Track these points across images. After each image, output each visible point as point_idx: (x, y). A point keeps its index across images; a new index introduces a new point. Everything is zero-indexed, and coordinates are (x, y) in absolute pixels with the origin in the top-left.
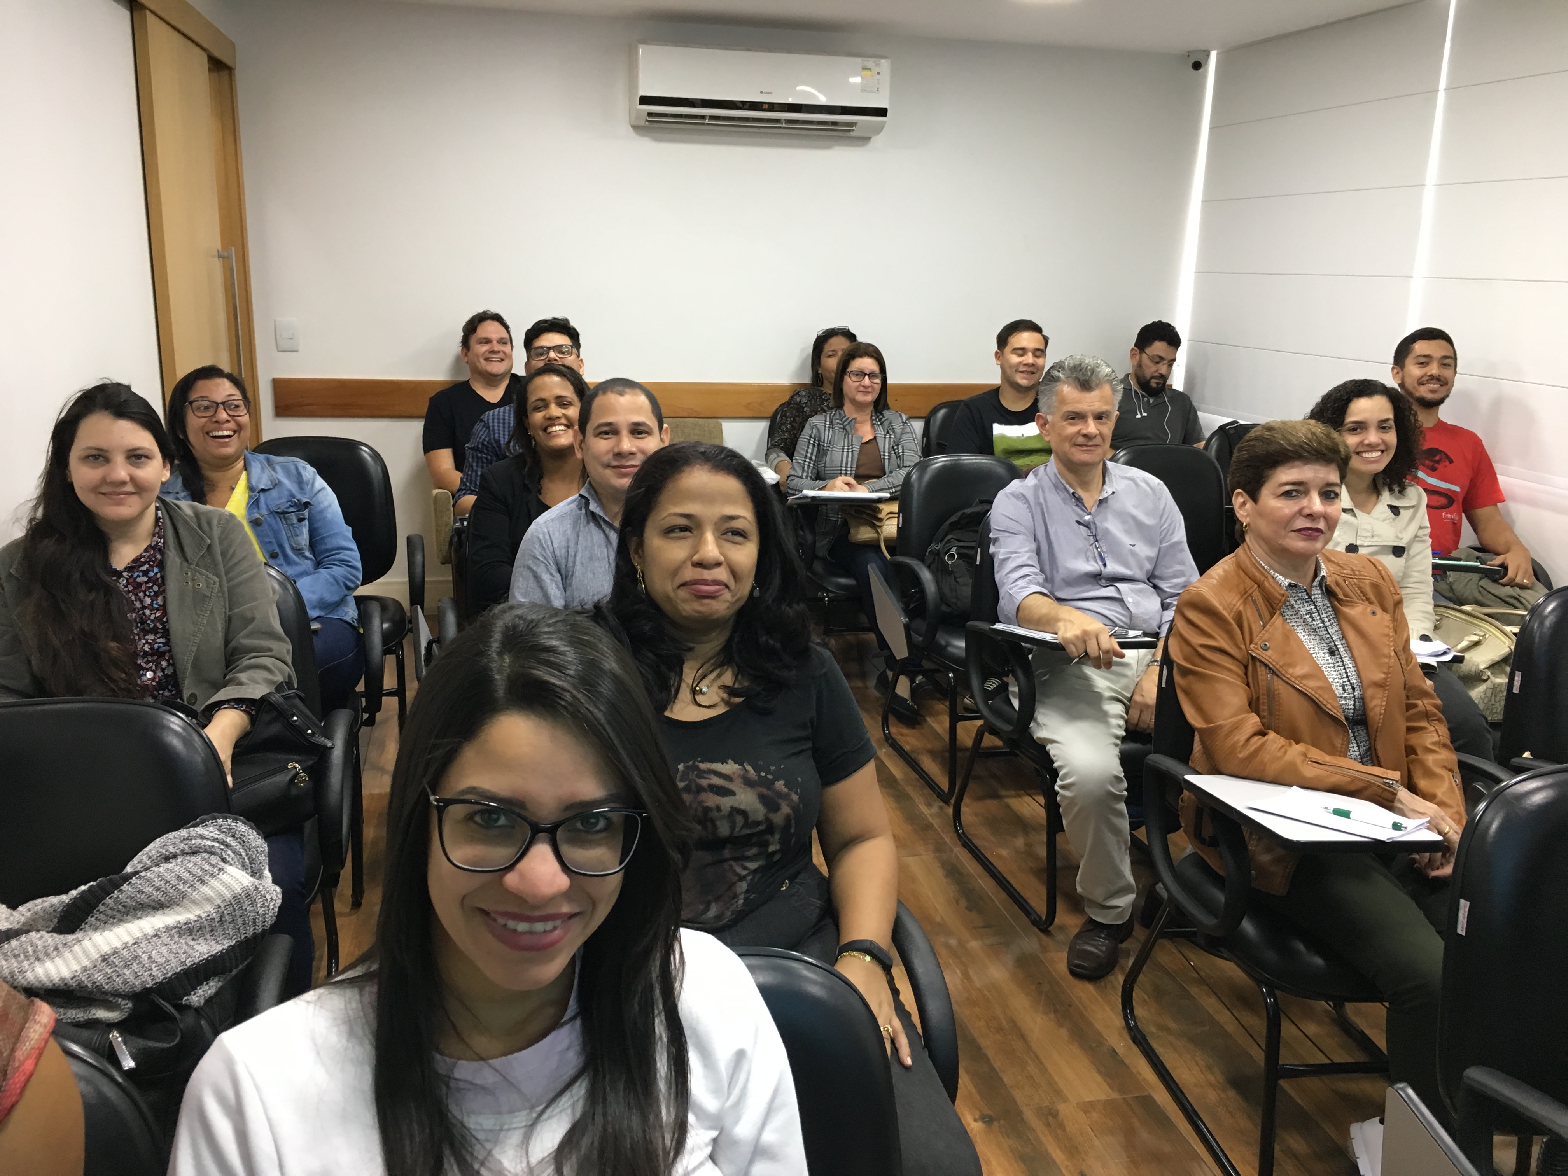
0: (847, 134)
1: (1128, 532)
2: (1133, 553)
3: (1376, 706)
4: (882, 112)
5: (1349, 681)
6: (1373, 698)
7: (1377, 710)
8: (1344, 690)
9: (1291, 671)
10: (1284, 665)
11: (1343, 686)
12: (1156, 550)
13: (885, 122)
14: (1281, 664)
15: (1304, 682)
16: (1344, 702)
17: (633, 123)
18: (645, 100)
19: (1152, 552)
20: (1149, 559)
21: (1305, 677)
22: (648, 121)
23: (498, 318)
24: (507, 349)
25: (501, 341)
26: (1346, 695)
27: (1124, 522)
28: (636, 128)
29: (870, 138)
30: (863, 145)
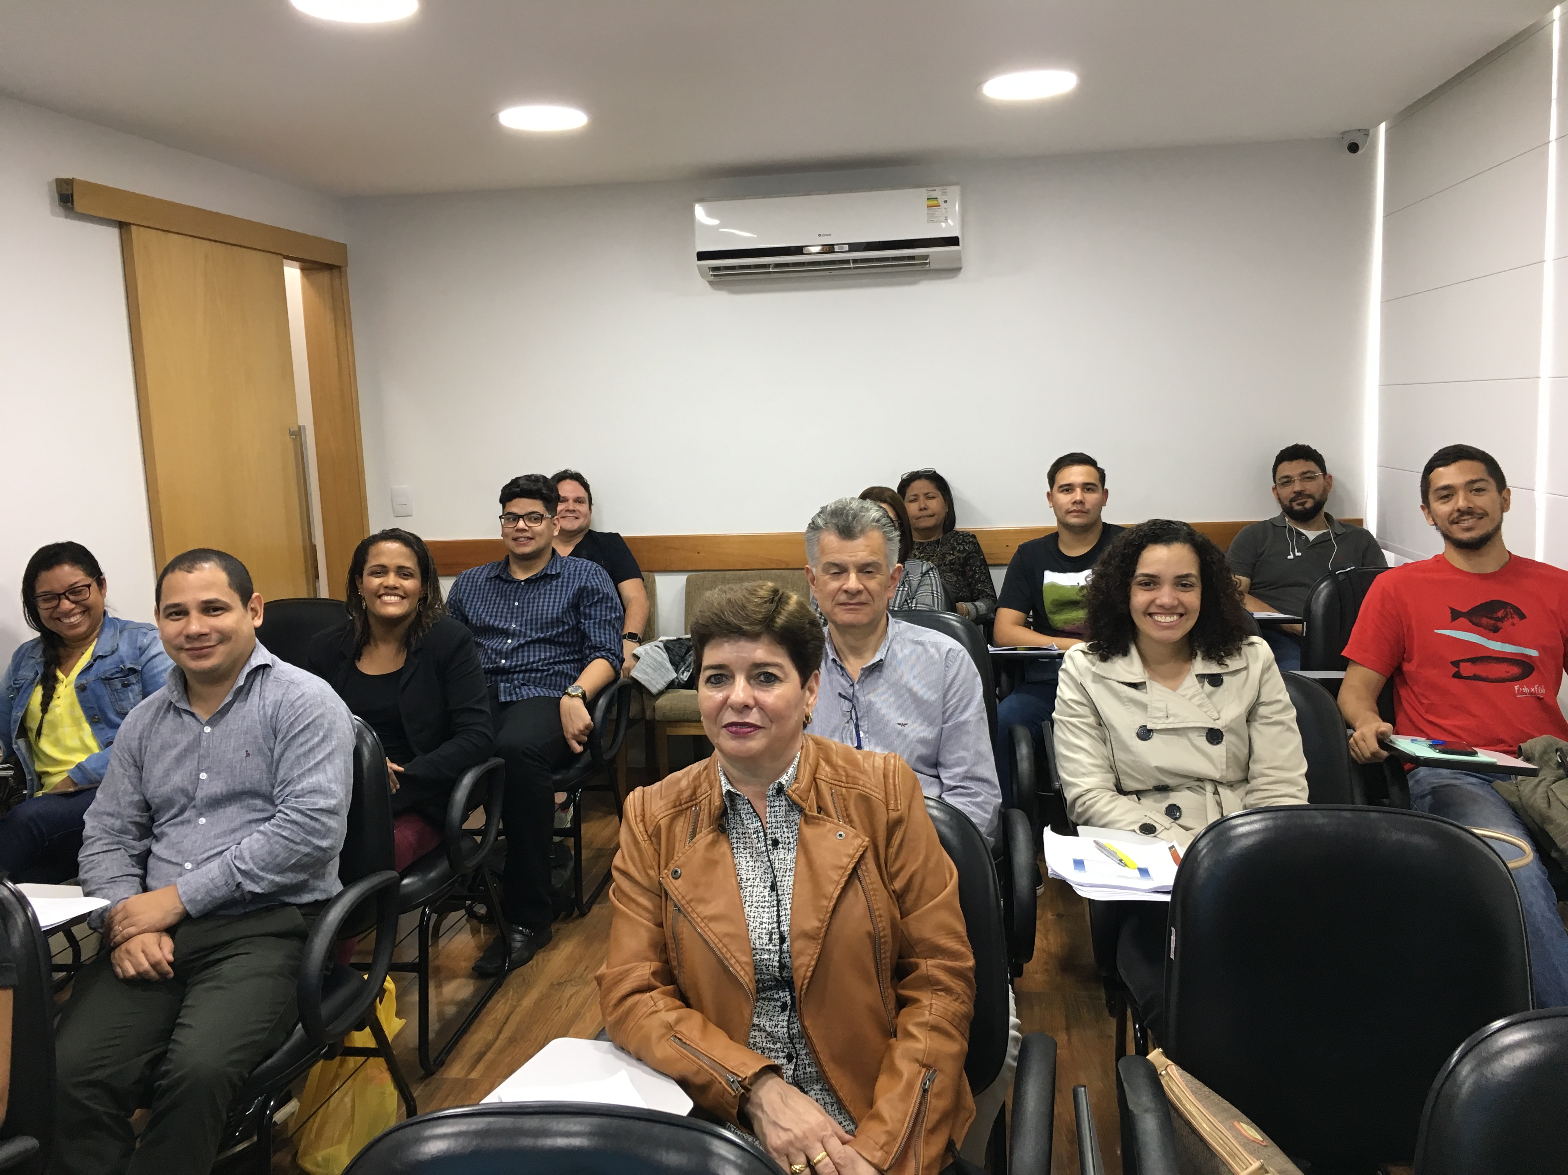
1: (902, 709)
2: (900, 734)
3: (801, 966)
4: (953, 241)
5: (779, 928)
6: (801, 953)
7: (802, 971)
8: (770, 940)
9: (700, 909)
10: (691, 900)
11: (771, 934)
12: (936, 730)
13: (959, 252)
14: (688, 898)
15: (711, 925)
16: (766, 956)
18: (702, 256)
19: (928, 733)
20: (922, 741)
21: (714, 918)
22: (712, 276)
23: (578, 478)
24: (584, 508)
25: (578, 500)
26: (771, 947)
27: (898, 695)
29: (955, 270)
30: (953, 277)
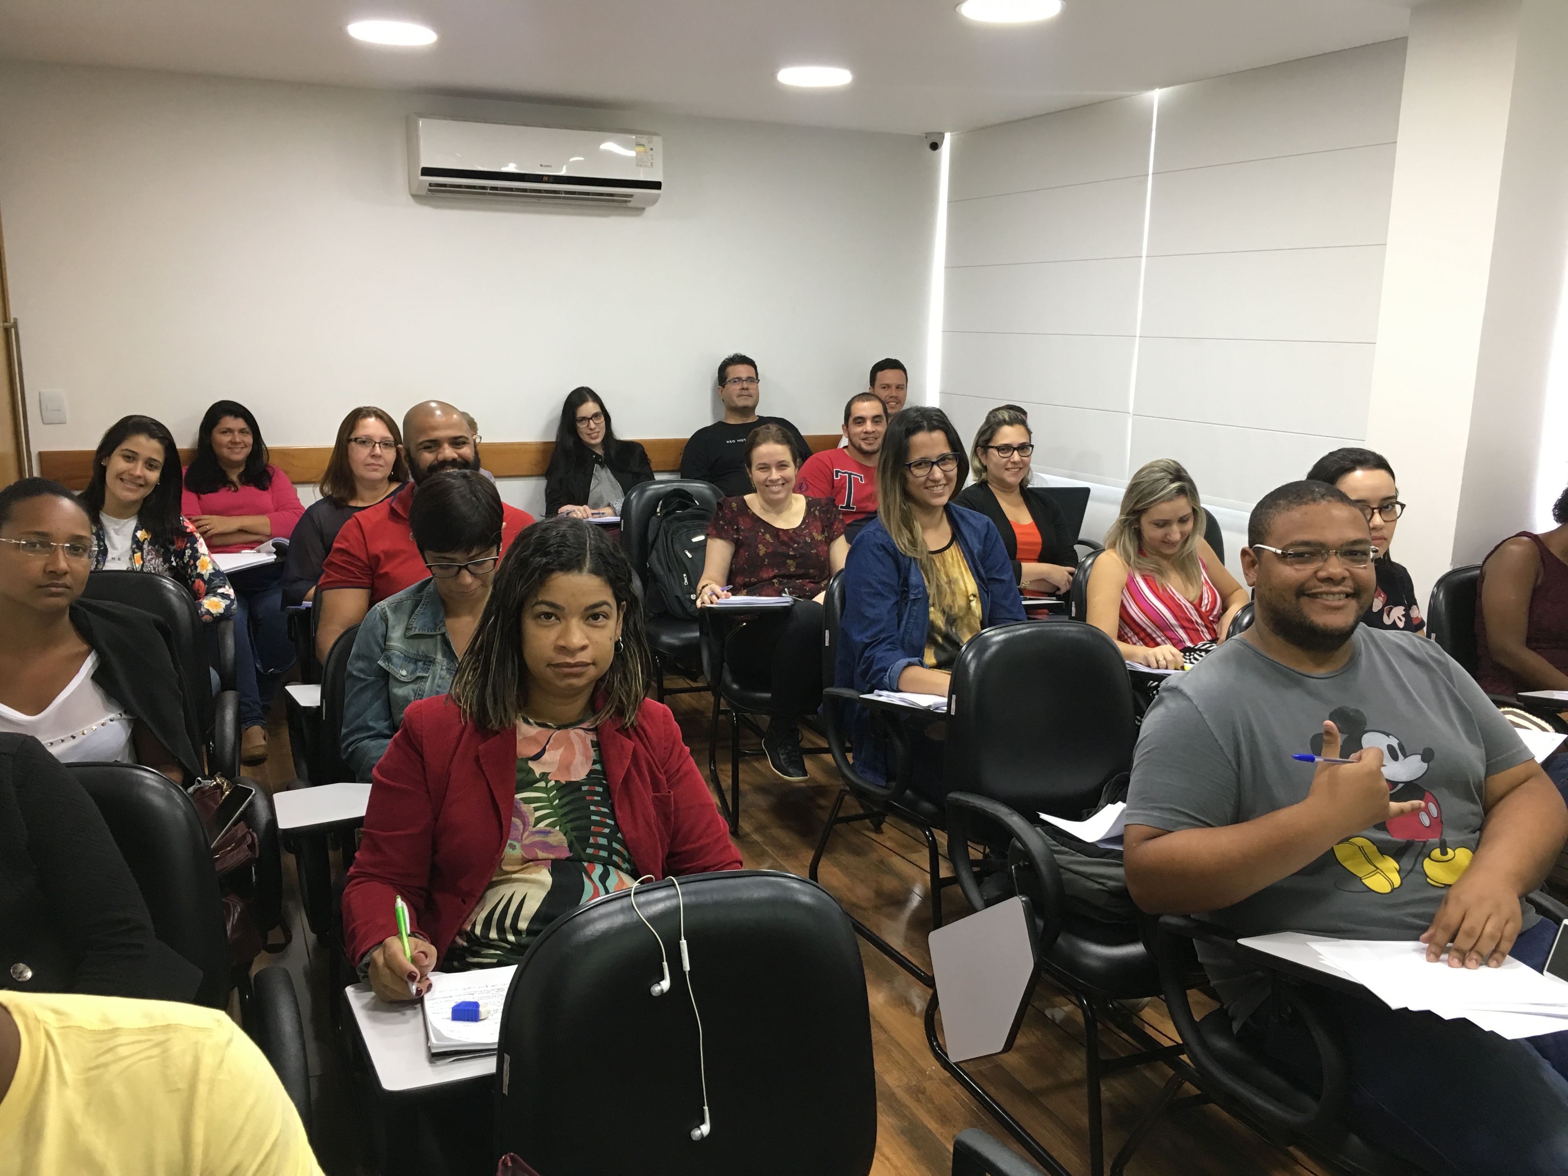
0: (624, 205)
4: (657, 185)
13: (659, 195)
17: (414, 192)
18: (426, 172)
22: (430, 190)
28: (415, 196)
29: (643, 209)
30: (637, 216)
